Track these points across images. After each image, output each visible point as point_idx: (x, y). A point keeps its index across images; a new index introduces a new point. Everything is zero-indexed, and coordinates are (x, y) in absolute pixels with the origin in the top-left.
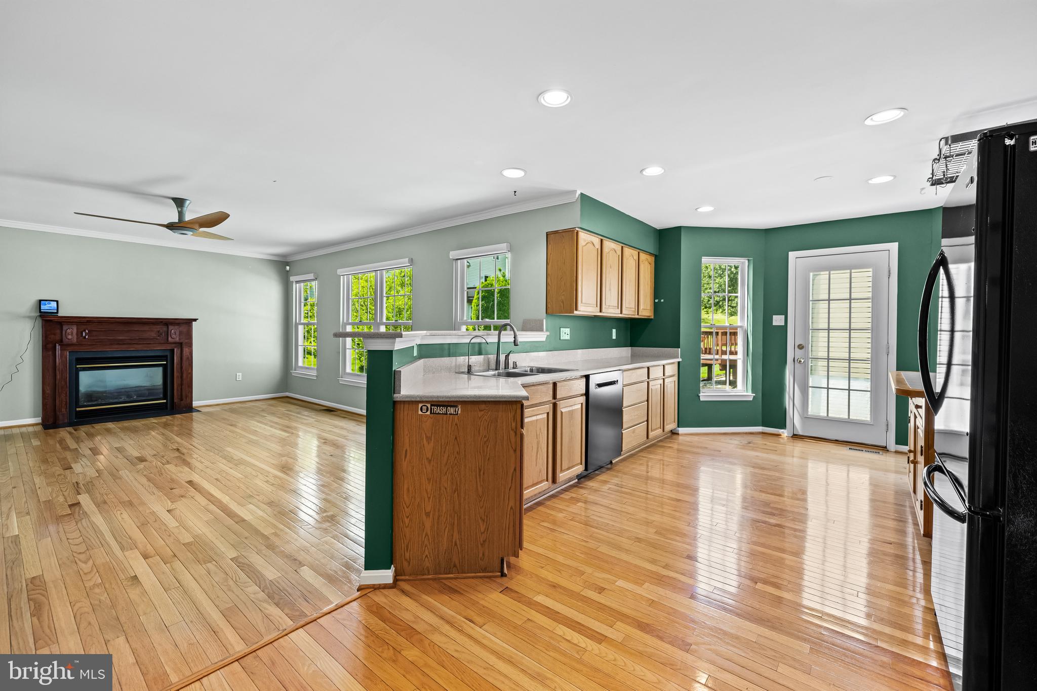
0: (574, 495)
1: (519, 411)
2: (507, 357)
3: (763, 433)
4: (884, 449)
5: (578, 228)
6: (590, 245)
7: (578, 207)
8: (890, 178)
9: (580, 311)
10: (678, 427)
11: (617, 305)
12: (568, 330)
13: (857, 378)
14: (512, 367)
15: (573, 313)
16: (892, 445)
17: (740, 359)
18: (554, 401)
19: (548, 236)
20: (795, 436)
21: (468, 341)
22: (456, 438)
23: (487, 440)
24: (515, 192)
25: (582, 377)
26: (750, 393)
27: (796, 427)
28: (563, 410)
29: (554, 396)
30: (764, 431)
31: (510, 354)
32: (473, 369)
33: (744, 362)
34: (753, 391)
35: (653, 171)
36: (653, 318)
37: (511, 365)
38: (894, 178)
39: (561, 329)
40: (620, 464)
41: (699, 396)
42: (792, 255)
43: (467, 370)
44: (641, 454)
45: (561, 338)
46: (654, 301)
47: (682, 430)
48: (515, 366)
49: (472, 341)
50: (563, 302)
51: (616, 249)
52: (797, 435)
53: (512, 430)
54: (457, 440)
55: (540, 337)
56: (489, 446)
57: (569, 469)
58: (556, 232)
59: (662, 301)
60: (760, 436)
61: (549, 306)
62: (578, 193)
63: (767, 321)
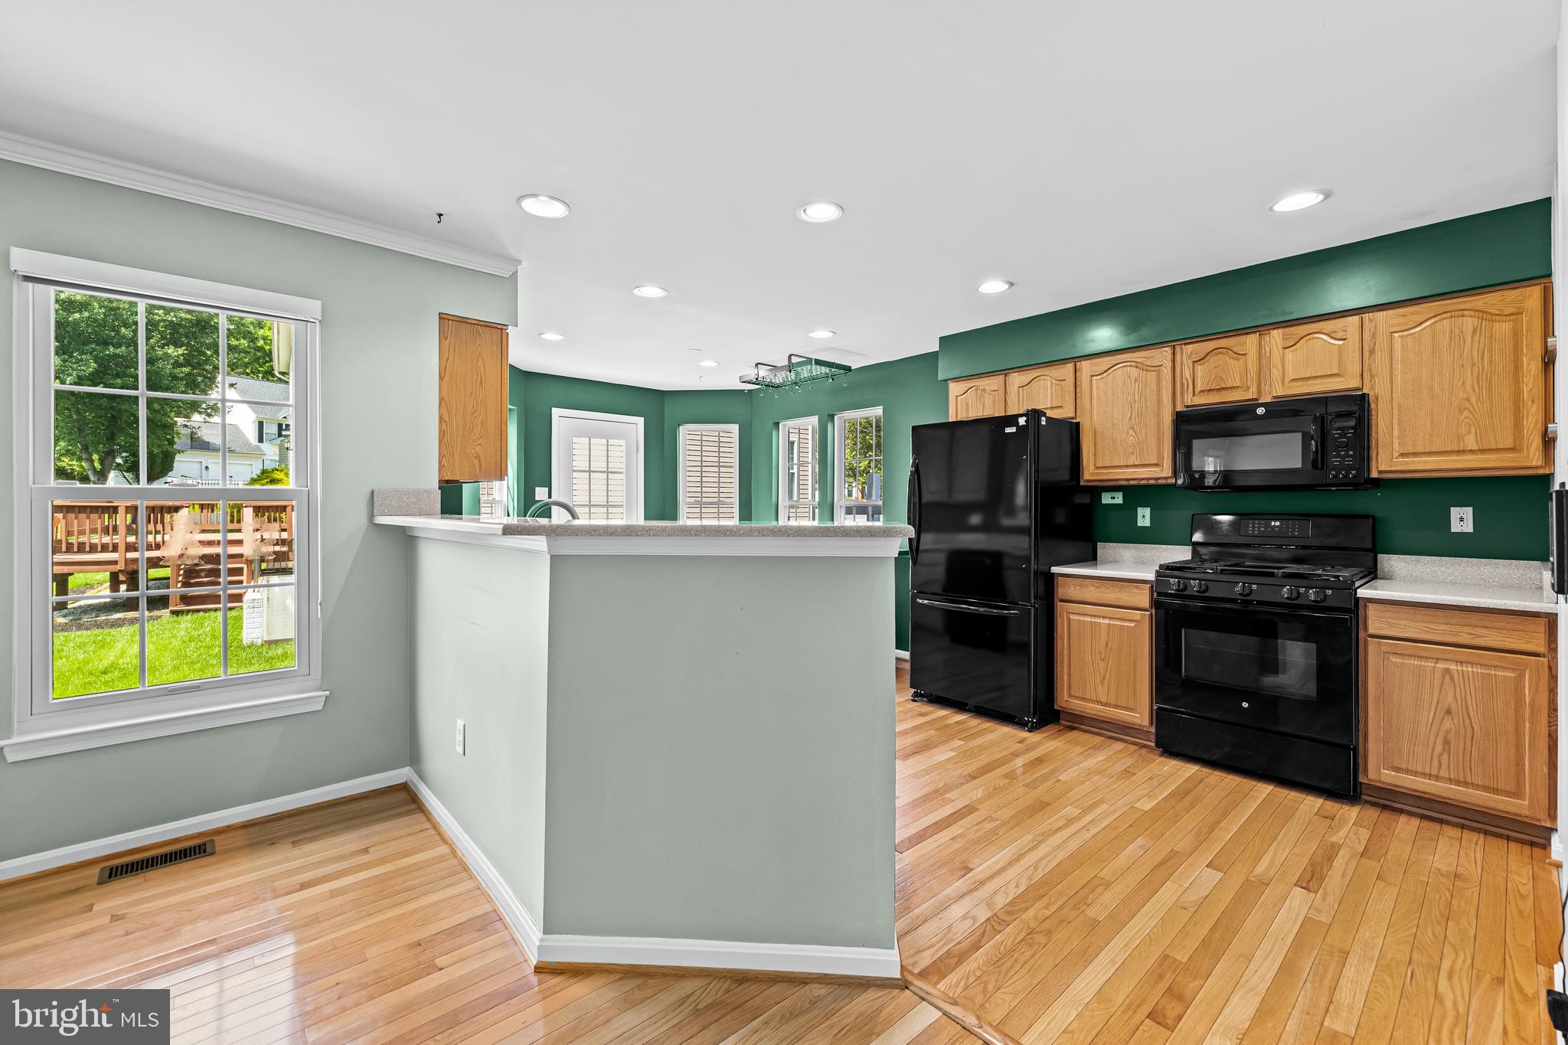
8: (715, 365)
15: (502, 479)
19: (444, 322)
58: (463, 320)
63: (529, 494)
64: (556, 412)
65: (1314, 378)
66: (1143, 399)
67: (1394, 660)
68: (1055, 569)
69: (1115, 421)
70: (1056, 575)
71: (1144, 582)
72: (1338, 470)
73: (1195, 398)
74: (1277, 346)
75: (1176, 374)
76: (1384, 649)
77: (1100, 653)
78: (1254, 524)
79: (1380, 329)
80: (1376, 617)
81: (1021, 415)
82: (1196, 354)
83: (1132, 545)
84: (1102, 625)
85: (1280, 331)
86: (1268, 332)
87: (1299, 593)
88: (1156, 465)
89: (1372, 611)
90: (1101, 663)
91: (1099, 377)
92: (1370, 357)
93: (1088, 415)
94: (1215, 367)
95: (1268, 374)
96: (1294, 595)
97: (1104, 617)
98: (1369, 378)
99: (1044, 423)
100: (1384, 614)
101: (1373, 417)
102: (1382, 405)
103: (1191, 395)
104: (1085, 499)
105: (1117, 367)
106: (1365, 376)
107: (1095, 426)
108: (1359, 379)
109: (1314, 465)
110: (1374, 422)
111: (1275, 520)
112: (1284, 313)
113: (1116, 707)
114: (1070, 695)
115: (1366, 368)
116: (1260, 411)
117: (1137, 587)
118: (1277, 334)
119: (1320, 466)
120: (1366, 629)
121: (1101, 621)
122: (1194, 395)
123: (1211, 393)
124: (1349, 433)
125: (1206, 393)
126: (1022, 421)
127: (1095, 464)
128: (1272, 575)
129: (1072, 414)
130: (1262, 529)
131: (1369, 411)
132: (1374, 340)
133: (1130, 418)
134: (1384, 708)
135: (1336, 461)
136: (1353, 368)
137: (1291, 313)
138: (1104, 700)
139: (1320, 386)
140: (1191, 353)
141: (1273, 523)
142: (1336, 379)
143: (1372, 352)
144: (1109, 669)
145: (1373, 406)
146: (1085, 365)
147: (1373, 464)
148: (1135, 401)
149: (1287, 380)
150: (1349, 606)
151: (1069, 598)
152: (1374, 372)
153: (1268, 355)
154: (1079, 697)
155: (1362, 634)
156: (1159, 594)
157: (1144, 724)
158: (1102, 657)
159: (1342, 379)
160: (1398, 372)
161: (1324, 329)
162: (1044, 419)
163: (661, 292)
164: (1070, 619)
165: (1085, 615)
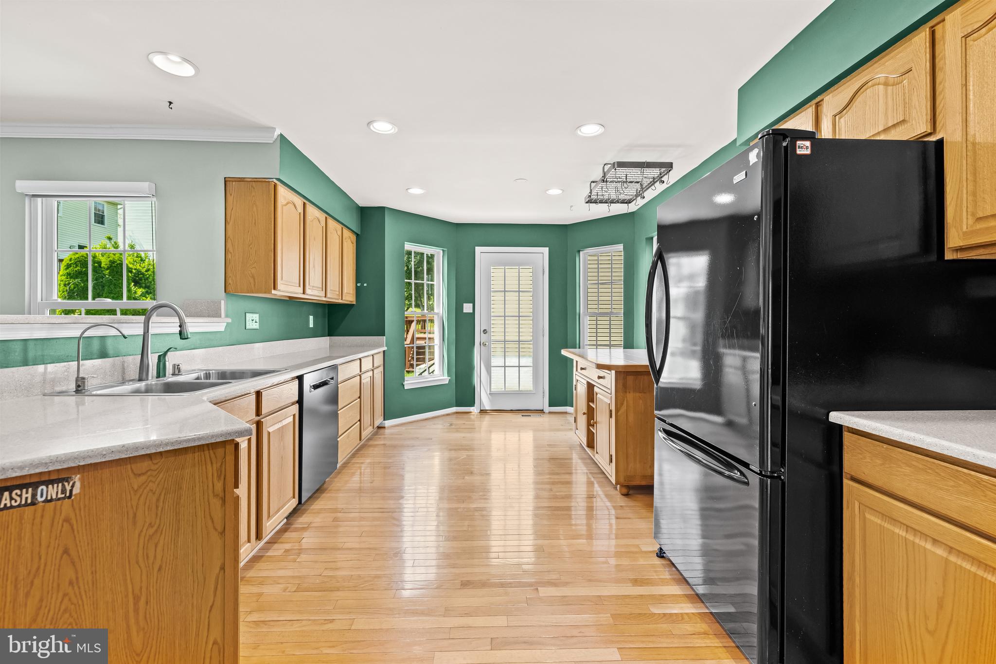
0: (287, 546)
1: (230, 458)
2: (162, 358)
3: (457, 413)
4: (543, 411)
5: (276, 179)
6: (291, 206)
7: (277, 151)
8: (560, 192)
9: (280, 291)
10: (384, 420)
11: (321, 287)
12: (256, 317)
13: (524, 356)
14: (171, 372)
15: (270, 292)
16: (547, 409)
17: (437, 345)
18: (258, 418)
19: (228, 183)
20: (483, 412)
21: (77, 334)
22: (66, 551)
23: (156, 531)
24: (170, 103)
25: (293, 379)
26: (446, 377)
27: (483, 403)
28: (271, 430)
29: (258, 412)
30: (457, 411)
31: (169, 353)
32: (90, 384)
33: (440, 347)
34: (449, 375)
35: (382, 127)
36: (355, 303)
37: (169, 369)
38: (563, 192)
39: (247, 314)
40: (336, 480)
41: (404, 385)
42: (478, 249)
43: (73, 386)
44: (354, 460)
45: (247, 328)
46: (356, 285)
47: (388, 423)
48: (177, 370)
49: (86, 334)
50: (253, 277)
51: (320, 218)
52: (484, 410)
53: (216, 495)
54: (69, 555)
55: (218, 326)
56: (161, 542)
57: (278, 511)
58: (241, 180)
59: (365, 285)
60: (455, 416)
61: (230, 281)
62: (277, 133)
63: (459, 308)
68: (835, 417)
70: (841, 428)
81: (753, 148)
84: (931, 558)
121: (929, 546)
126: (753, 157)
151: (865, 478)
163: (391, 127)
164: (865, 518)
165: (894, 521)
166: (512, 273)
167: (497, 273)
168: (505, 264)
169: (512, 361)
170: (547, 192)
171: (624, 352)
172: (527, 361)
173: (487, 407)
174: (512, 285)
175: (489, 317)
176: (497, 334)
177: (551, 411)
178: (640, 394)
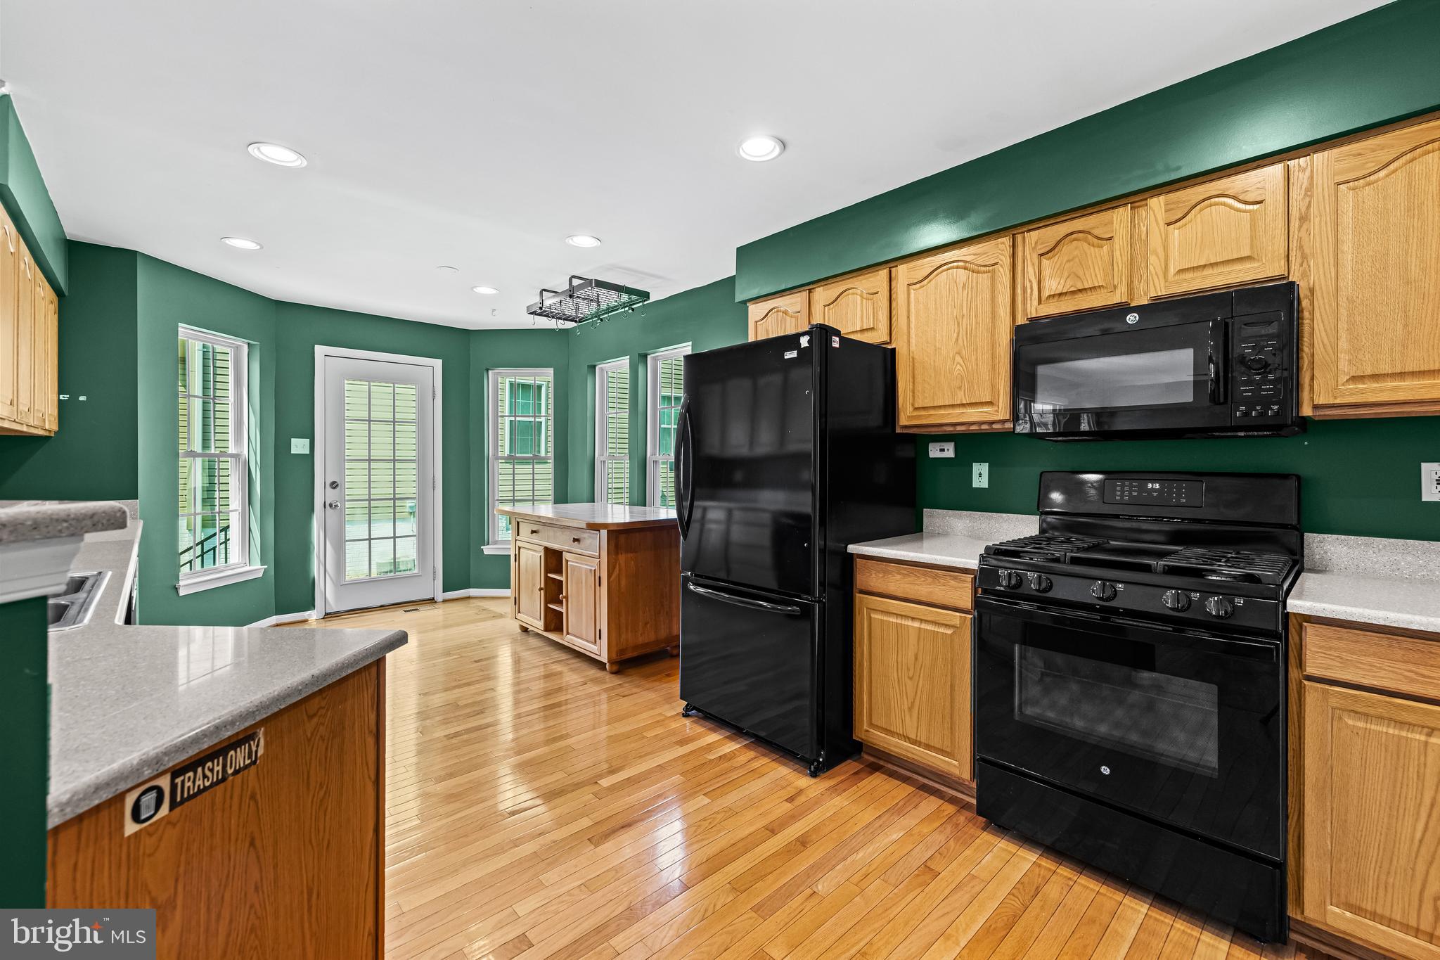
4: (432, 601)
8: (493, 291)
13: (402, 521)
16: (440, 595)
17: (236, 511)
20: (328, 616)
22: (252, 842)
23: (325, 793)
26: (259, 566)
27: (328, 601)
30: (279, 622)
33: (242, 515)
34: (263, 561)
36: (54, 434)
41: (177, 589)
46: (59, 397)
52: (330, 613)
54: (254, 847)
56: (329, 809)
63: (282, 447)
64: (320, 350)
65: (1213, 265)
66: (973, 313)
67: (1350, 722)
68: (853, 548)
69: (938, 345)
70: (855, 556)
71: (966, 571)
72: (1250, 404)
73: (1041, 306)
74: (1156, 221)
75: (1016, 276)
76: (1333, 702)
77: (908, 669)
78: (1123, 486)
79: (1318, 180)
80: (1320, 647)
81: (804, 334)
82: (1042, 243)
83: (965, 512)
84: (911, 630)
85: (1162, 198)
86: (1144, 203)
87: (1190, 600)
88: (990, 403)
89: (1312, 635)
90: (908, 681)
91: (918, 286)
92: (1300, 227)
93: (905, 337)
94: (1068, 261)
95: (1143, 265)
96: (1184, 601)
97: (913, 619)
98: (1299, 260)
99: (836, 345)
100: (1336, 644)
101: (1306, 322)
102: (1321, 302)
103: (1035, 302)
104: (906, 452)
105: (940, 269)
106: (1292, 259)
107: (913, 352)
108: (1283, 262)
109: (1214, 398)
110: (1306, 329)
111: (1153, 481)
112: (1168, 169)
113: (928, 747)
114: (871, 724)
115: (1294, 245)
116: (1132, 318)
117: (955, 578)
118: (1157, 204)
119: (1222, 400)
120: (1301, 664)
121: (910, 623)
122: (1040, 302)
123: (1063, 298)
124: (1268, 346)
125: (1056, 298)
126: (804, 342)
127: (913, 405)
128: (1147, 569)
129: (885, 338)
130: (1135, 494)
131: (1300, 311)
132: (1307, 200)
133: (957, 339)
134: (1332, 802)
135: (1246, 391)
136: (1273, 244)
137: (1179, 168)
138: (913, 736)
139: (1222, 278)
140: (1036, 243)
141: (1150, 486)
142: (1248, 265)
143: (1303, 219)
144: (919, 692)
145: (1305, 303)
146: (902, 271)
147: (1305, 395)
148: (963, 315)
149: (1172, 271)
150: (1271, 627)
151: (870, 589)
152: (1307, 251)
153: (1144, 237)
154: (882, 728)
155: (1294, 673)
156: (985, 591)
157: (963, 776)
158: (911, 675)
159: (1256, 264)
160: (1347, 248)
161: (1228, 189)
162: (836, 339)
163: (296, 157)
164: (870, 617)
165: (890, 613)
166: (382, 392)
167: (355, 393)
168: (370, 378)
169: (382, 528)
170: (475, 290)
171: (553, 508)
172: (408, 527)
173: (333, 607)
174: (382, 410)
175: (341, 460)
176: (355, 486)
177: (447, 598)
178: (632, 555)
